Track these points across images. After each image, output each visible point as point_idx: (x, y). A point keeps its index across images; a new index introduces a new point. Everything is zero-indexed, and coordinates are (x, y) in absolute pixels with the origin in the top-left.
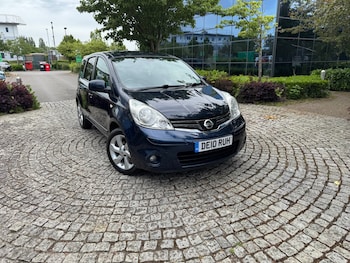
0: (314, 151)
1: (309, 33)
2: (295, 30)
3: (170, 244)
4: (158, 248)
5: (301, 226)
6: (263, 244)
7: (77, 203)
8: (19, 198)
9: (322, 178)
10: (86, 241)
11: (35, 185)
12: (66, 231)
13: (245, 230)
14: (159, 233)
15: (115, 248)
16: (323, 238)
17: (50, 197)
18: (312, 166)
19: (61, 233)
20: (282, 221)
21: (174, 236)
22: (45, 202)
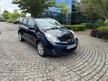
0: (81, 43)
1: (80, 13)
2: (76, 12)
3: (49, 64)
4: (46, 65)
5: (78, 59)
6: (70, 63)
7: (22, 57)
8: (5, 57)
9: (83, 49)
10: (27, 65)
11: (8, 54)
12: (21, 63)
13: (66, 60)
14: (46, 62)
15: (35, 66)
16: (83, 61)
17: (14, 56)
18: (81, 47)
19: (20, 64)
20: (74, 58)
21: (49, 62)
22: (13, 57)
